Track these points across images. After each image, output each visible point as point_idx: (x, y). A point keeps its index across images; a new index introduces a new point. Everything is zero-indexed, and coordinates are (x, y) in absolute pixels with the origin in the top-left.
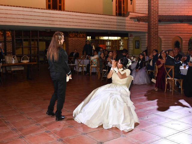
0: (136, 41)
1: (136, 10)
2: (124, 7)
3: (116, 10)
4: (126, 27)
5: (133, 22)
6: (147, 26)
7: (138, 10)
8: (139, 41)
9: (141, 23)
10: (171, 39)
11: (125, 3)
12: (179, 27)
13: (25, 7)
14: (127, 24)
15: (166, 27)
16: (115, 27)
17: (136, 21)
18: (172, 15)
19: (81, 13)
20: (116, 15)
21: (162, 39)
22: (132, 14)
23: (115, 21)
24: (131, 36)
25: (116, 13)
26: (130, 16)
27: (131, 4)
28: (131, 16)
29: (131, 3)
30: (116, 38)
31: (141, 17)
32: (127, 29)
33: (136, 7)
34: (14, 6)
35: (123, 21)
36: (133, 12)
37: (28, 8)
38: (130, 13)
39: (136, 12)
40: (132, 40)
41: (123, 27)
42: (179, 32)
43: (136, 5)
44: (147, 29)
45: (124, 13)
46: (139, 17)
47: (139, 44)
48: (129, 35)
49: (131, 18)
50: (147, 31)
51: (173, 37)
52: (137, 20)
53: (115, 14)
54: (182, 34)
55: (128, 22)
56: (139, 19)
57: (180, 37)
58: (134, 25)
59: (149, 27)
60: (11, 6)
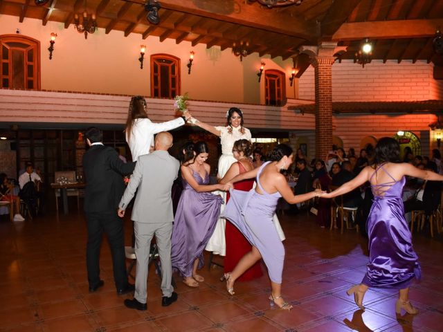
0: (301, 145)
1: (300, 94)
2: (279, 90)
3: (266, 95)
4: (282, 123)
5: (294, 114)
6: (314, 120)
7: (302, 94)
8: (306, 144)
9: (306, 115)
10: (360, 141)
11: (281, 84)
12: (371, 121)
13: (117, 95)
14: (283, 118)
15: (351, 121)
16: (264, 122)
17: (298, 113)
18: (359, 101)
19: (206, 101)
20: (267, 104)
21: (344, 142)
22: (291, 102)
23: (264, 113)
24: (293, 136)
25: (267, 100)
26: (287, 105)
27: (291, 85)
28: (290, 105)
29: (291, 83)
30: (268, 140)
31: (306, 105)
32: (284, 126)
33: (300, 90)
34: (99, 94)
35: (277, 113)
36: (295, 99)
37: (121, 95)
38: (288, 101)
39: (300, 98)
40: (295, 142)
41: (277, 123)
42: (371, 129)
43: (300, 86)
44: (314, 124)
45: (279, 101)
46: (302, 106)
47: (306, 150)
48: (290, 135)
49: (290, 108)
50: (314, 128)
51: (363, 137)
52: (299, 111)
53: (264, 103)
54: (377, 133)
55: (285, 114)
56: (302, 109)
57: (374, 138)
58: (297, 119)
59: (317, 123)
60: (94, 94)
